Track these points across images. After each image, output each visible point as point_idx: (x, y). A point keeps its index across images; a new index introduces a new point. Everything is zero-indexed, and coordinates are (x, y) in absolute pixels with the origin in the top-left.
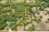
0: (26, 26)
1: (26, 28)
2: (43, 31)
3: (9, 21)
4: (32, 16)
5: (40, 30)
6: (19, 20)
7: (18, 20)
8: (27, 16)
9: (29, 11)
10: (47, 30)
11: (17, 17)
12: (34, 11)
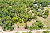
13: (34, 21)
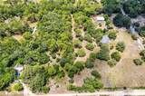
0: (76, 76)
1: (74, 84)
2: (125, 88)
3: (22, 64)
4: (94, 43)
5: (116, 89)
6: (54, 58)
7: (51, 58)
8: (77, 46)
9: (85, 30)
10: (137, 85)
11: (47, 50)
12: (98, 27)
13: (87, 73)
